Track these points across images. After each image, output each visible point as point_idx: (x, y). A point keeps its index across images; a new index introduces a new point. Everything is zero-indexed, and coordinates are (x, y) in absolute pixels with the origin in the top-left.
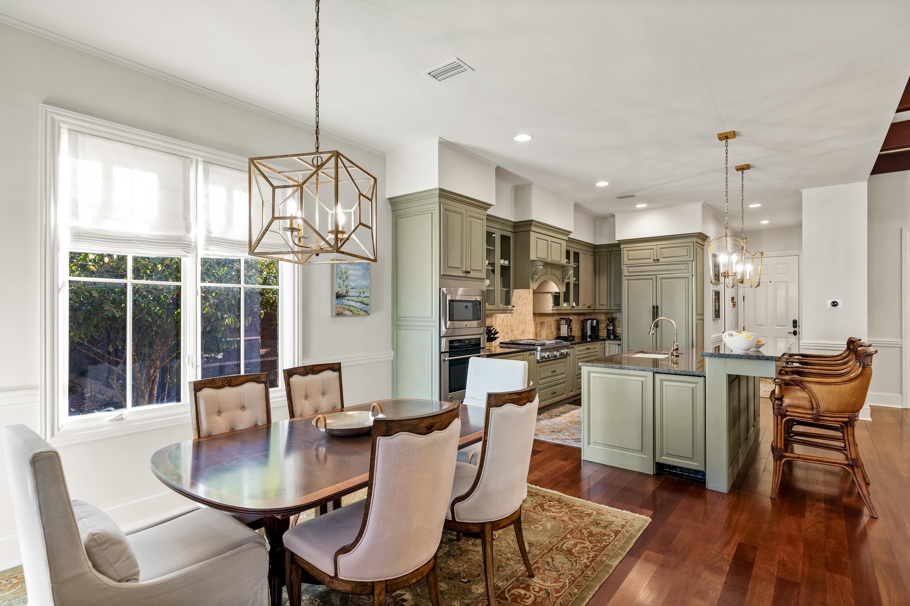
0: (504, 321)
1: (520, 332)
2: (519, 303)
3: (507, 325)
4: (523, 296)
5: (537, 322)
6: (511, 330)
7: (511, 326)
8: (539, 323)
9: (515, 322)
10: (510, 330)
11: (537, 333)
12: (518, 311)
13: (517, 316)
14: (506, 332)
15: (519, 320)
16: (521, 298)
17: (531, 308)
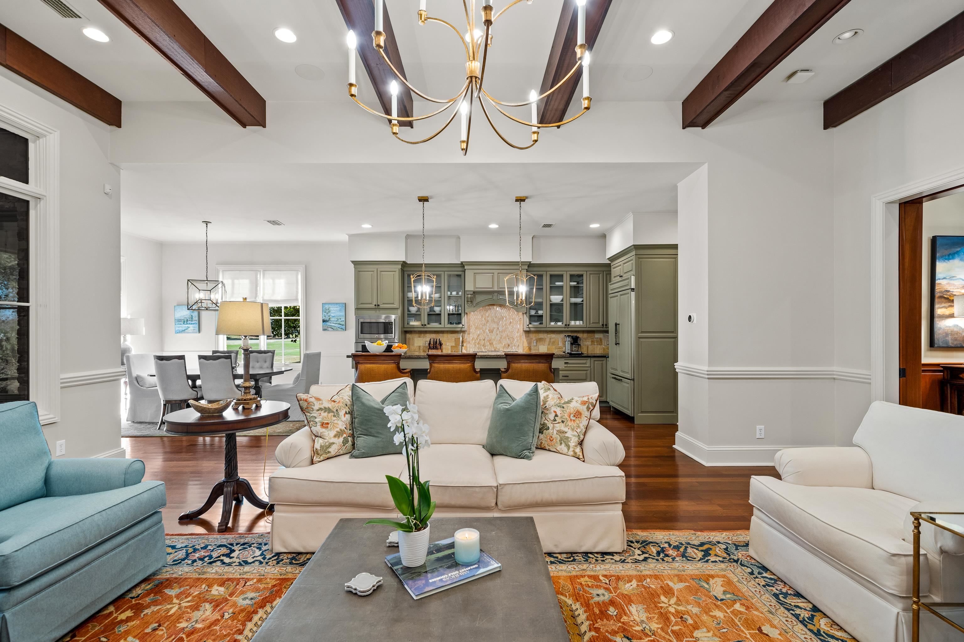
0: (480, 336)
1: (503, 346)
2: (501, 322)
3: (484, 340)
4: (508, 317)
5: (532, 339)
6: (490, 343)
7: (489, 341)
8: (534, 339)
9: (495, 337)
10: (488, 344)
11: (532, 347)
12: (500, 328)
13: (498, 332)
14: (482, 344)
15: (502, 336)
16: (505, 319)
17: (520, 326)
